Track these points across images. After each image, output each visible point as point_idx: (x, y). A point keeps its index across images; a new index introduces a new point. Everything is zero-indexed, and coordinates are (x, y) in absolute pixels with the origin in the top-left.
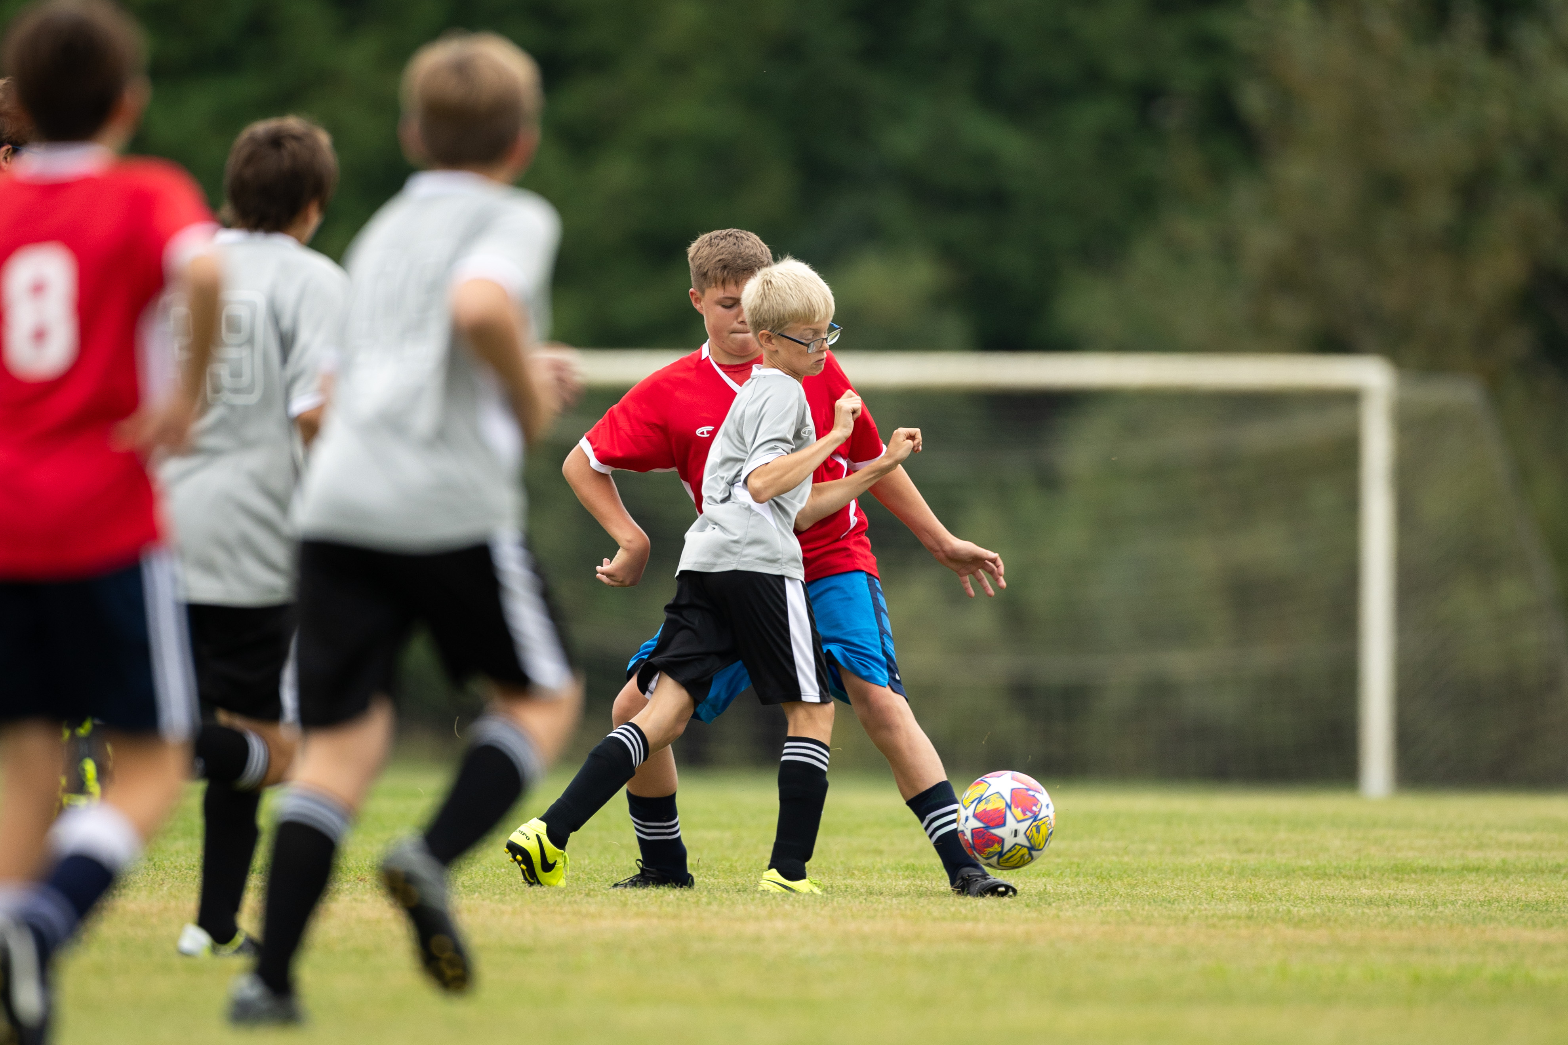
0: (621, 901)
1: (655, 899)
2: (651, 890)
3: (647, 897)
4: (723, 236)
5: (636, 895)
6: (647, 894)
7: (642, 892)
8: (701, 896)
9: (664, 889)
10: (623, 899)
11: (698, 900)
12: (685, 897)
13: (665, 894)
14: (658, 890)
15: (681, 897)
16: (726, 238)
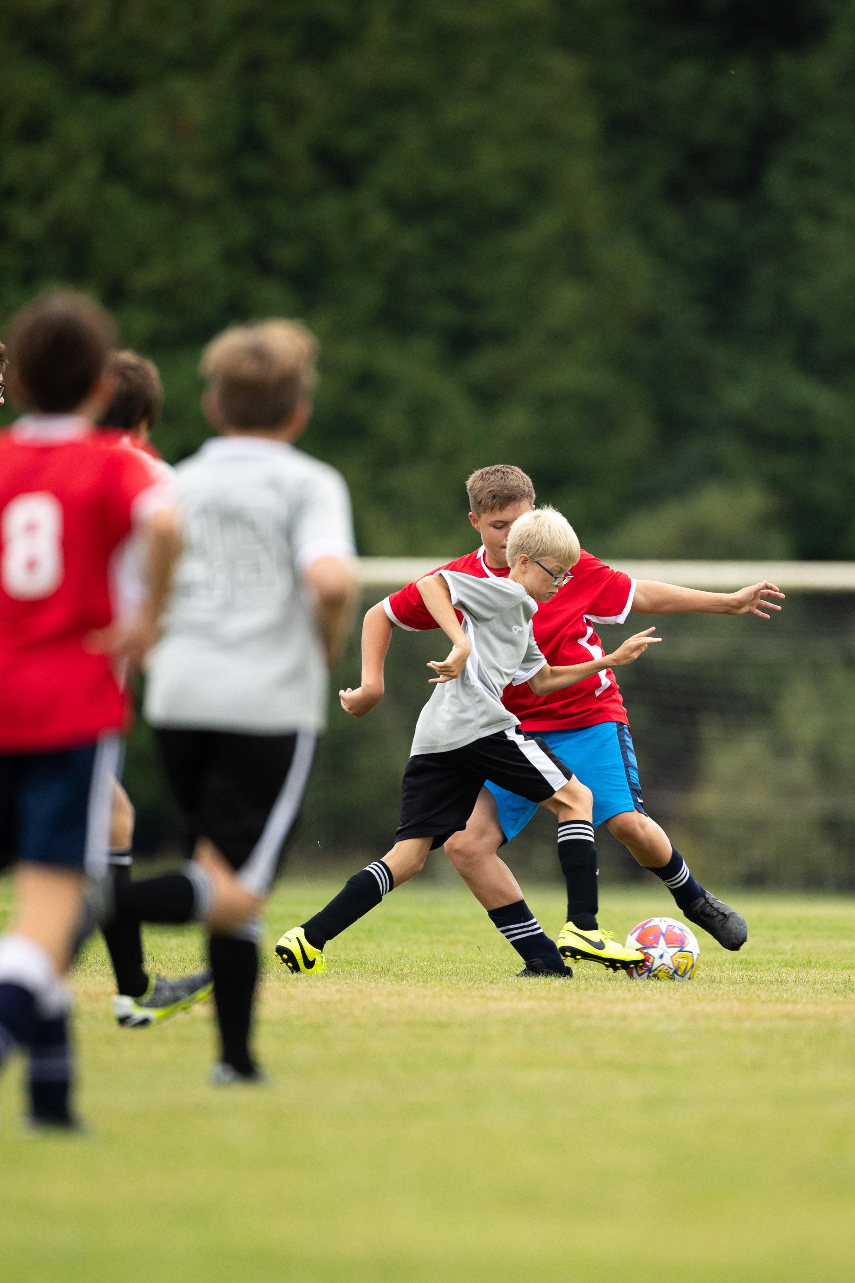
0: (518, 987)
1: (544, 986)
2: (541, 978)
3: (538, 984)
4: (493, 472)
5: (529, 983)
6: (538, 982)
7: (534, 980)
8: (580, 983)
9: (552, 978)
10: (519, 985)
11: (578, 987)
12: (567, 984)
13: (552, 982)
14: (547, 979)
15: (564, 984)
16: (495, 473)
